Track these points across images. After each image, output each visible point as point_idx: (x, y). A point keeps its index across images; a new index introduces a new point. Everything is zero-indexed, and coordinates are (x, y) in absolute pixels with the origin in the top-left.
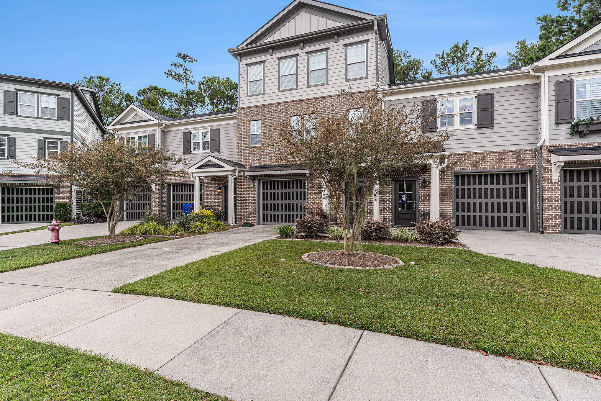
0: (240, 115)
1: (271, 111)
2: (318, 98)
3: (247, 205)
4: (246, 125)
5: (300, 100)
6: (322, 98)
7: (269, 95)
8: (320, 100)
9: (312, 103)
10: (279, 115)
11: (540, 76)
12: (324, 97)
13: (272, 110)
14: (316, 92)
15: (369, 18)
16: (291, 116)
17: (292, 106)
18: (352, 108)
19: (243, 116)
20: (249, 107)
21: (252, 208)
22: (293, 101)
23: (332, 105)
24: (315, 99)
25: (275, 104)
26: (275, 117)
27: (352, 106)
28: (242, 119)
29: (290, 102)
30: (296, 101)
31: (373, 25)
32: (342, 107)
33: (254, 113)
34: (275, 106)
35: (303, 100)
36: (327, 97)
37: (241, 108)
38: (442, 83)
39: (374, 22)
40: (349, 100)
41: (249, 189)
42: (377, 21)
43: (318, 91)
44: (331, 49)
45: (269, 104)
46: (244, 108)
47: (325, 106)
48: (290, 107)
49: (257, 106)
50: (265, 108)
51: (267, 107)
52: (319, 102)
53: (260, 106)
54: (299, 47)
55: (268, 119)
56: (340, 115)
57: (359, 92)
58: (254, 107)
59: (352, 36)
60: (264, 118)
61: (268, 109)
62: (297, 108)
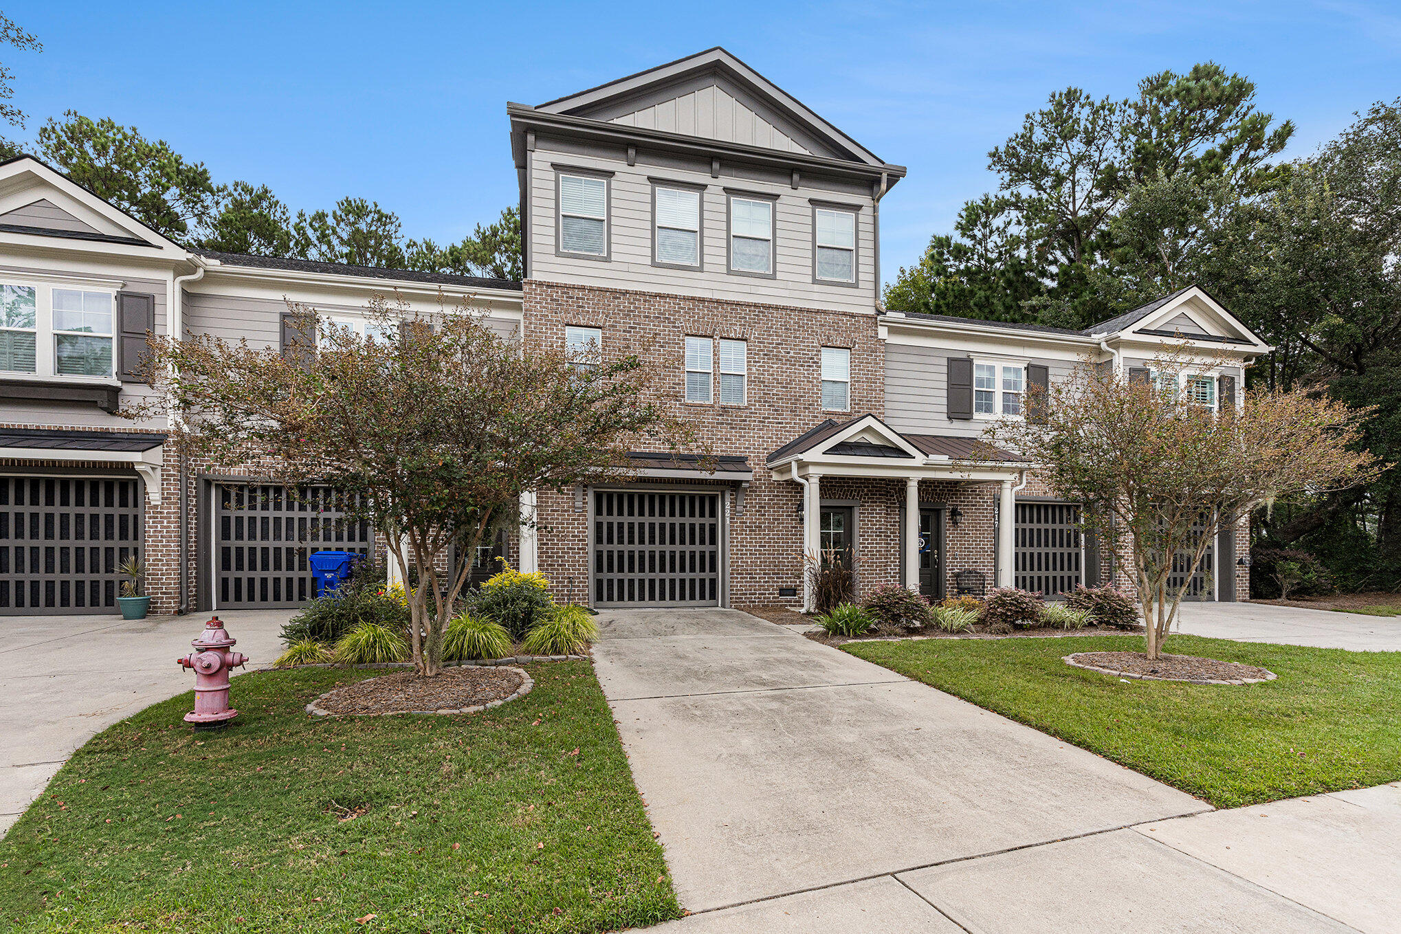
0: (536, 302)
1: (632, 311)
2: (755, 306)
3: (560, 557)
4: (556, 334)
5: (711, 301)
6: (764, 306)
7: (625, 267)
8: (759, 312)
9: (741, 314)
10: (654, 325)
11: (1113, 354)
12: (770, 307)
13: (636, 308)
14: (747, 289)
15: (872, 162)
16: (687, 335)
17: (689, 309)
18: (829, 344)
19: (544, 307)
20: (565, 286)
21: (575, 565)
22: (693, 299)
23: (787, 329)
24: (748, 305)
25: (644, 294)
26: (643, 329)
27: (829, 339)
28: (542, 316)
29: (685, 298)
30: (702, 300)
31: (879, 181)
32: (808, 338)
33: (582, 307)
34: (645, 301)
35: (718, 302)
36: (777, 308)
37: (541, 284)
38: (987, 332)
39: (881, 174)
40: (823, 325)
41: (566, 511)
42: (888, 175)
43: (753, 290)
44: (782, 199)
45: (627, 292)
46: (550, 286)
47: (772, 328)
48: (686, 312)
49: (591, 289)
50: (614, 298)
51: (620, 298)
52: (757, 315)
53: (600, 290)
54: (707, 168)
55: (624, 331)
56: (803, 354)
57: (844, 314)
58: (583, 288)
59: (828, 187)
60: (613, 326)
61: (624, 303)
62: (704, 318)
